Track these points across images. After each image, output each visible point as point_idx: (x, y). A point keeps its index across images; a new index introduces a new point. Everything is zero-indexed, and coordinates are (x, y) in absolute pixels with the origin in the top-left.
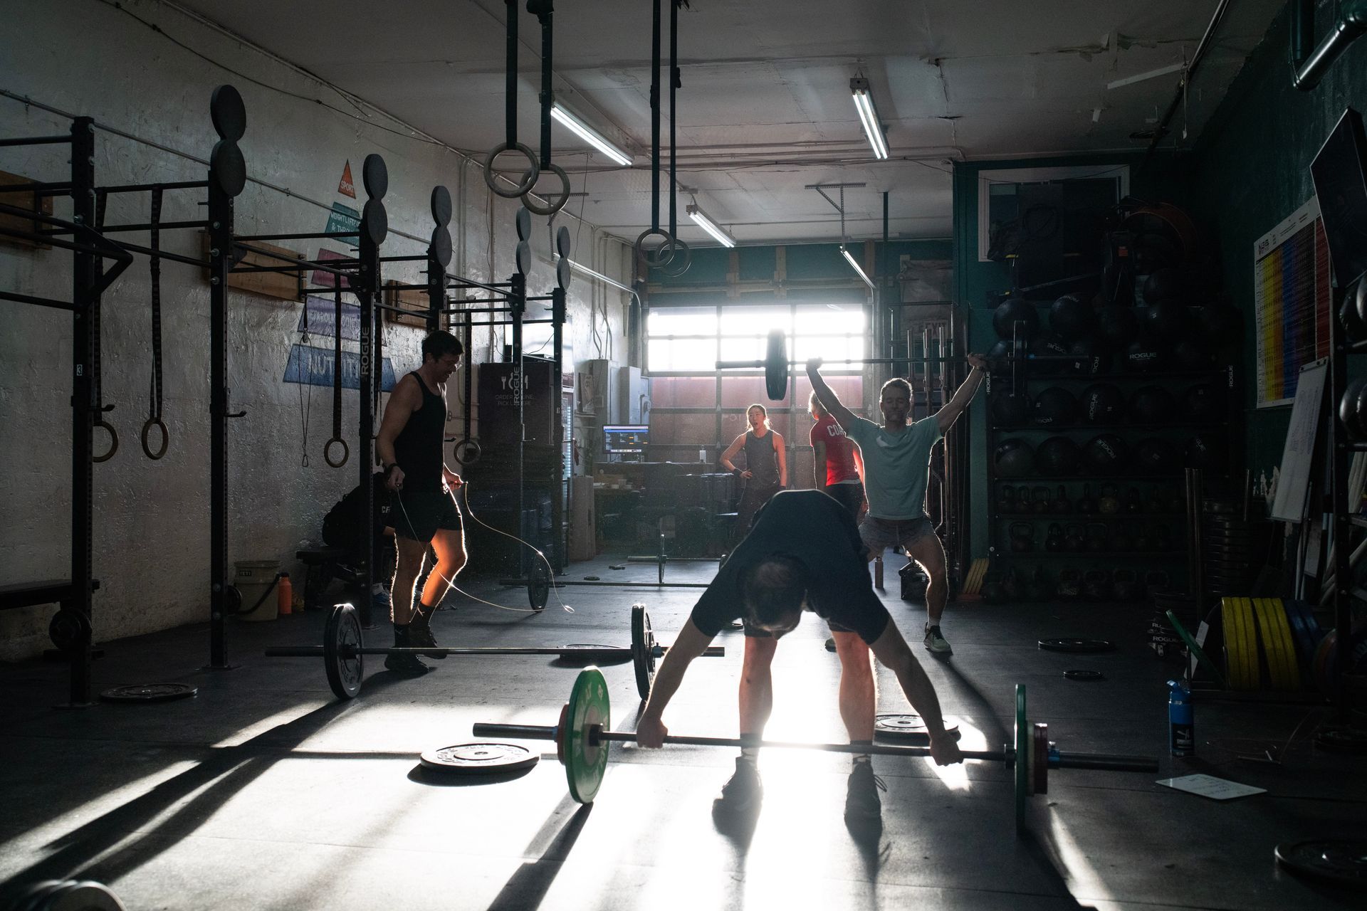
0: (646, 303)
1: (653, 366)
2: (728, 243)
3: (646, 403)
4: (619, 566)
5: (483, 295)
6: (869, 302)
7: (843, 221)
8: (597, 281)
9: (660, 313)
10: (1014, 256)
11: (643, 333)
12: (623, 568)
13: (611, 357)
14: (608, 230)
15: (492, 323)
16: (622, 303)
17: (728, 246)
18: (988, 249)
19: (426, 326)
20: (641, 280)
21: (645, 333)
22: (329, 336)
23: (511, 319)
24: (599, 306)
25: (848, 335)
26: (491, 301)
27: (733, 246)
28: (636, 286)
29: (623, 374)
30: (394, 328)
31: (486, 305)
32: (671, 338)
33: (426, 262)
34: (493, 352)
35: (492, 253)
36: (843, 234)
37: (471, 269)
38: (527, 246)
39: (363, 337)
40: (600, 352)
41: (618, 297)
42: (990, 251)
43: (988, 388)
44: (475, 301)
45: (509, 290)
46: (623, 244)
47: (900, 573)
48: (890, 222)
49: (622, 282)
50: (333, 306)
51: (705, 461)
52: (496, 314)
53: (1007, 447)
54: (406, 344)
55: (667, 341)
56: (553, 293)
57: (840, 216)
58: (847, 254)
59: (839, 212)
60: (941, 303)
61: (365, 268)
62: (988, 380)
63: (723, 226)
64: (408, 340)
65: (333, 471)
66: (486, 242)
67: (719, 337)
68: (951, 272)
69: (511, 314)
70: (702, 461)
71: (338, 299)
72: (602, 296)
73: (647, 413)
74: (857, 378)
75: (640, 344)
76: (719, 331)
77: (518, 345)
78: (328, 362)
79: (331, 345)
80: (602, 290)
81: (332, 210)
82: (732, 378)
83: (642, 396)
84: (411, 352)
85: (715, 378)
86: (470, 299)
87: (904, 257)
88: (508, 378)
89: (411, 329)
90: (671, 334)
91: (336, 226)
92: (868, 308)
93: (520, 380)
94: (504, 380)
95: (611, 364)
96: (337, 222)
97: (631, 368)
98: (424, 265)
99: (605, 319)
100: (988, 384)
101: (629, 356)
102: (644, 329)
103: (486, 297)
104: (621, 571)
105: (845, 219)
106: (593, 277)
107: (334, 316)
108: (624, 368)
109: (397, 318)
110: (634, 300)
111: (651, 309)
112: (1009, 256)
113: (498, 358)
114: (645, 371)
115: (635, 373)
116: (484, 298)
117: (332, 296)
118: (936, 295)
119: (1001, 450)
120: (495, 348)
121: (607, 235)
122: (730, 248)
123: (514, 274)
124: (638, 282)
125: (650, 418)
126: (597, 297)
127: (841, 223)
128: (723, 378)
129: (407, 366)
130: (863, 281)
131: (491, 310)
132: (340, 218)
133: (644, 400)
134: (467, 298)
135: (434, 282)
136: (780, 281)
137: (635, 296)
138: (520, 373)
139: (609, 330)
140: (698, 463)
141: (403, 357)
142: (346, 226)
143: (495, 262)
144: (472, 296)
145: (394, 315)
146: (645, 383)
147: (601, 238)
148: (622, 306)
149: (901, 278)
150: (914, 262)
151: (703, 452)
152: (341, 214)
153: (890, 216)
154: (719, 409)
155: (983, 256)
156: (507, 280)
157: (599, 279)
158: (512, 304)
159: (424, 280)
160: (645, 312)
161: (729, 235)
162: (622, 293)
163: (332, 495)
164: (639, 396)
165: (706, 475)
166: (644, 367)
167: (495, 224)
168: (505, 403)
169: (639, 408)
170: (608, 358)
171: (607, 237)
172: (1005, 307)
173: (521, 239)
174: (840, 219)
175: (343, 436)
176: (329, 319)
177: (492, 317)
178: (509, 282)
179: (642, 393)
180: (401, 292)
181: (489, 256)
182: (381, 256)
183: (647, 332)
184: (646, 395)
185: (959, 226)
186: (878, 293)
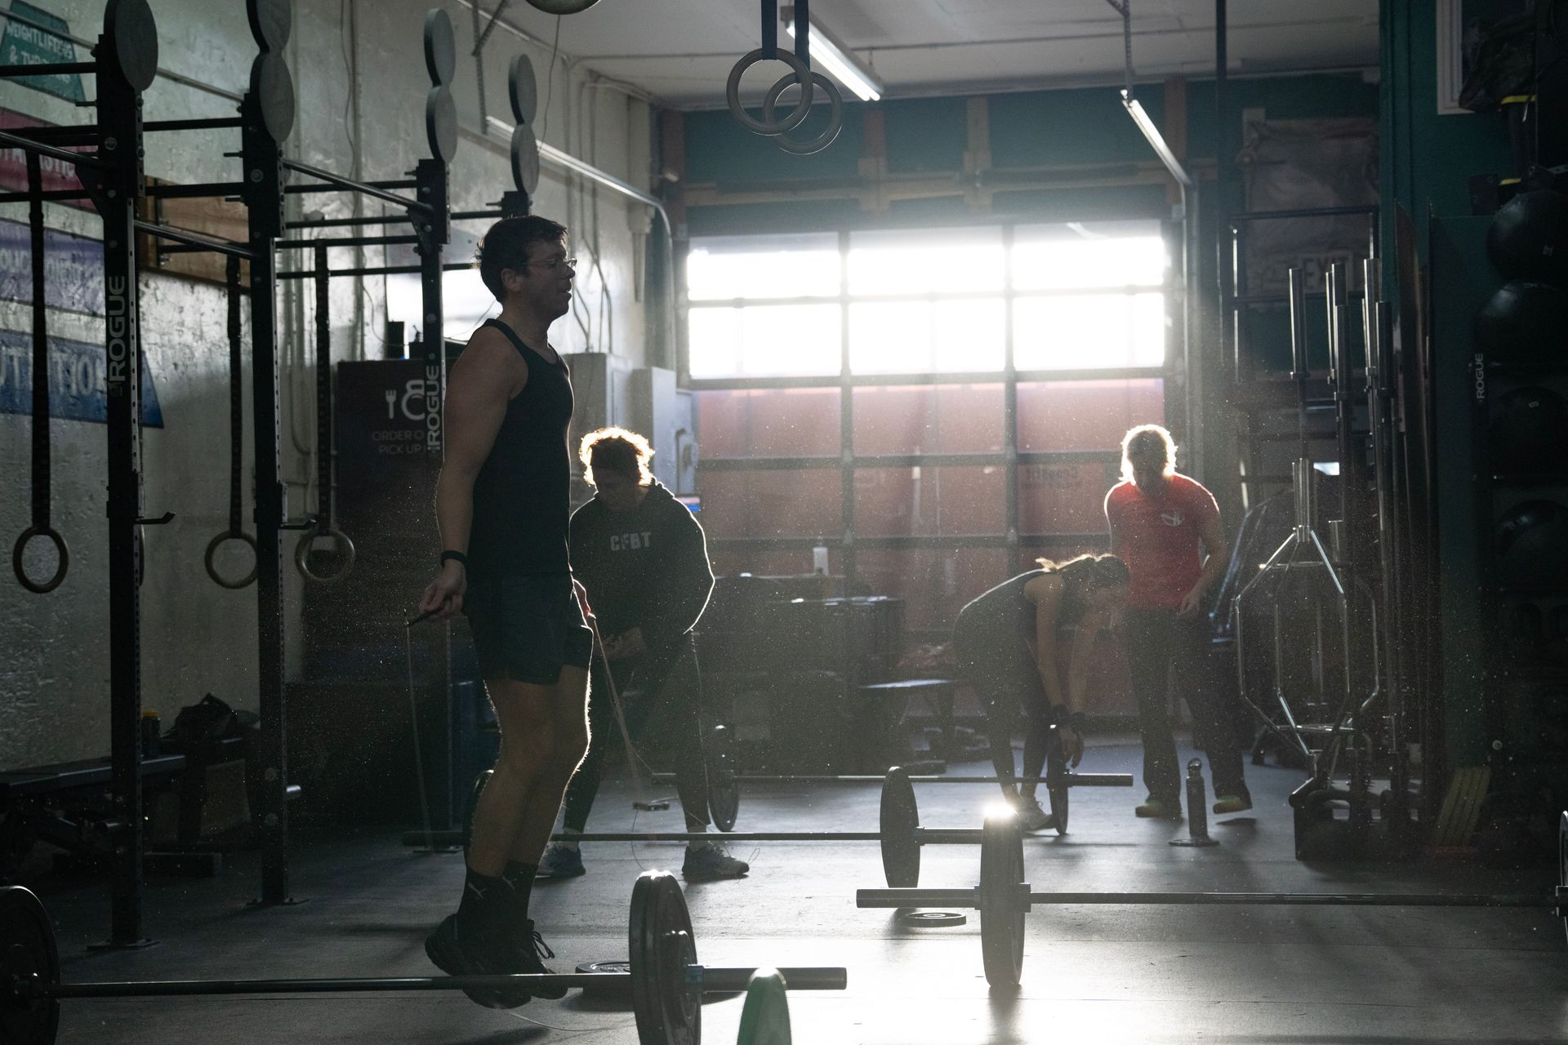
0: (683, 227)
1: (701, 367)
2: (866, 91)
3: (688, 448)
4: (654, 802)
5: (339, 211)
6: (1174, 215)
7: (1127, 34)
8: (577, 180)
9: (713, 248)
10: (1523, 99)
11: (677, 293)
12: (666, 807)
13: (610, 349)
14: (597, 65)
15: (359, 272)
16: (630, 228)
17: (866, 98)
18: (1458, 87)
19: (225, 280)
20: (672, 177)
21: (681, 297)
22: (12, 300)
23: (417, 260)
24: (583, 237)
25: (1132, 290)
26: (357, 222)
27: (877, 97)
28: (659, 190)
29: (639, 384)
30: (152, 284)
31: (345, 232)
32: (739, 303)
33: (237, 131)
34: (363, 335)
35: (356, 117)
36: (1128, 62)
37: (312, 153)
38: (450, 99)
39: (111, 298)
40: (587, 335)
41: (621, 215)
42: (1464, 91)
43: (1480, 390)
44: (323, 223)
45: (410, 194)
46: (629, 98)
47: (1293, 800)
48: (1231, 35)
49: (628, 181)
50: (25, 234)
51: (826, 572)
52: (368, 250)
53: (1524, 519)
54: (177, 317)
55: (731, 310)
56: (503, 203)
57: (1122, 23)
58: (1136, 110)
59: (1116, 14)
60: (1338, 212)
61: (111, 142)
62: (1480, 371)
63: (857, 53)
64: (181, 310)
65: (28, 601)
66: (341, 94)
67: (844, 300)
68: (1358, 144)
69: (416, 250)
70: (820, 570)
71: (36, 217)
72: (588, 214)
73: (691, 469)
74: (1150, 383)
75: (670, 318)
76: (844, 285)
77: (432, 317)
78: (11, 358)
79: (23, 320)
80: (588, 199)
81: (10, 18)
82: (873, 389)
83: (680, 433)
84: (188, 338)
85: (837, 390)
86: (312, 219)
87: (1253, 115)
88: (401, 391)
89: (187, 287)
90: (739, 296)
91: (18, 53)
92: (1173, 230)
93: (440, 395)
94: (391, 398)
95: (612, 363)
96: (22, 45)
97: (656, 371)
98: (233, 138)
99: (596, 262)
100: (1480, 380)
101: (647, 343)
102: (680, 287)
103: (346, 214)
104: (661, 812)
105: (1133, 30)
106: (568, 169)
107: (26, 254)
108: (640, 370)
109: (159, 260)
110: (657, 222)
111: (692, 240)
112: (1509, 100)
113: (373, 348)
114: (684, 379)
115: (663, 381)
116: (341, 217)
117: (20, 211)
118: (1323, 195)
119: (1509, 524)
120: (366, 329)
121: (595, 76)
122: (871, 101)
123: (421, 162)
124: (665, 181)
125: (696, 480)
126: (577, 213)
127: (1122, 40)
128: (856, 390)
129: (181, 368)
130: (1163, 168)
131: (357, 242)
132: (27, 34)
133: (685, 440)
134: (306, 216)
135: (257, 175)
136: (978, 173)
137: (658, 213)
138: (439, 380)
139: (605, 289)
140: (807, 575)
141: (172, 347)
142: (42, 52)
143: (363, 135)
144: (316, 212)
145: (152, 255)
146: (683, 404)
147: (582, 84)
148: (629, 235)
149: (1247, 160)
150: (1272, 123)
151: (820, 552)
152: (30, 25)
153: (1230, 20)
154: (848, 458)
155: (1448, 99)
156: (406, 174)
157: (581, 175)
158: (420, 227)
159: (235, 173)
160: (681, 249)
161: (868, 70)
162: (630, 205)
163: (24, 655)
164: (673, 432)
165: (833, 602)
166: (682, 369)
167: (360, 50)
168: (394, 449)
169: (674, 458)
170: (605, 350)
171: (596, 81)
172: (1514, 209)
173: (436, 81)
174: (1122, 30)
175: (55, 524)
176: (9, 261)
177: (359, 257)
178: (408, 178)
179: (679, 426)
180: (167, 203)
181: (350, 125)
182: (146, 119)
183: (686, 290)
184: (689, 429)
185: (1393, 36)
186: (1195, 195)
